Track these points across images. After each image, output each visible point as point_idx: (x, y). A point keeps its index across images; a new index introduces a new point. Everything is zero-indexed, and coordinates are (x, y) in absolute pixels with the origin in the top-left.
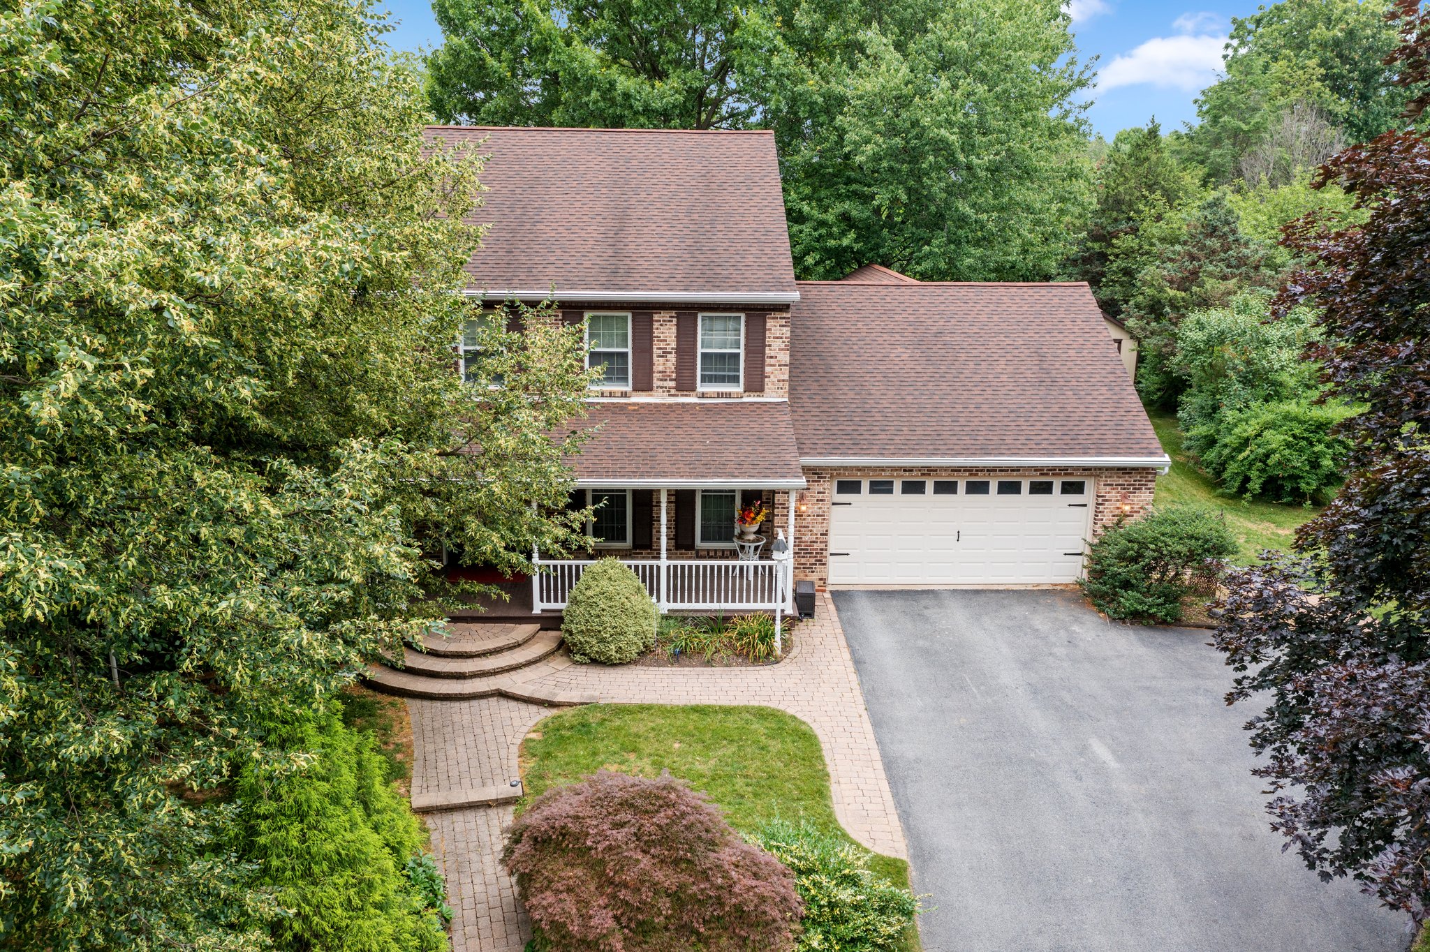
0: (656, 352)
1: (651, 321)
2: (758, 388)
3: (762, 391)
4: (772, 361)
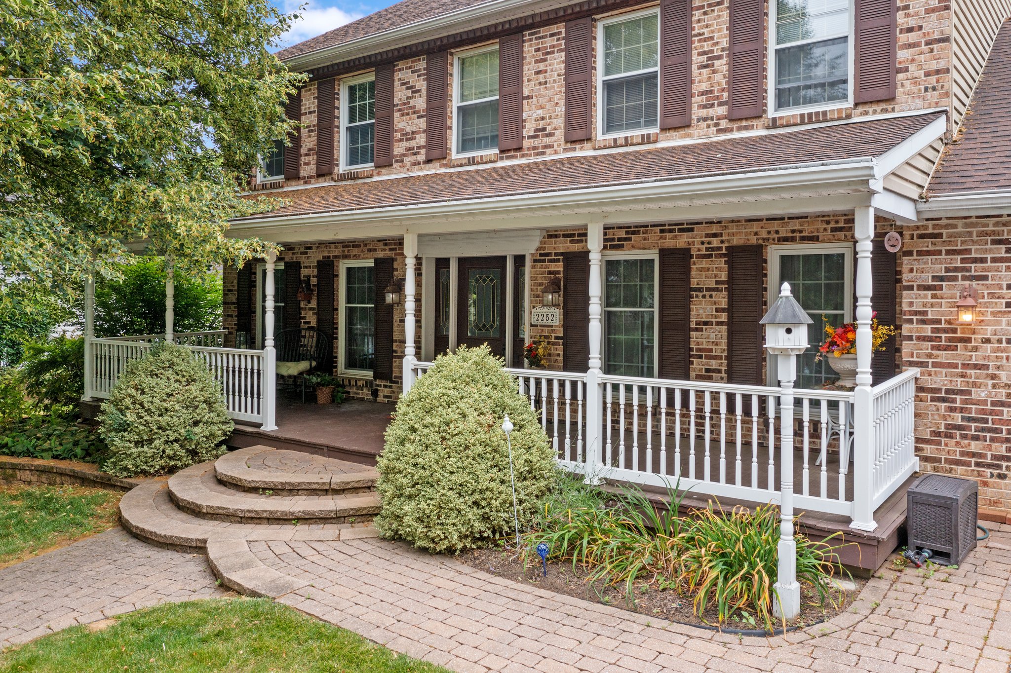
0: (697, 59)
1: (688, 12)
2: (881, 93)
3: (891, 99)
4: (912, 37)
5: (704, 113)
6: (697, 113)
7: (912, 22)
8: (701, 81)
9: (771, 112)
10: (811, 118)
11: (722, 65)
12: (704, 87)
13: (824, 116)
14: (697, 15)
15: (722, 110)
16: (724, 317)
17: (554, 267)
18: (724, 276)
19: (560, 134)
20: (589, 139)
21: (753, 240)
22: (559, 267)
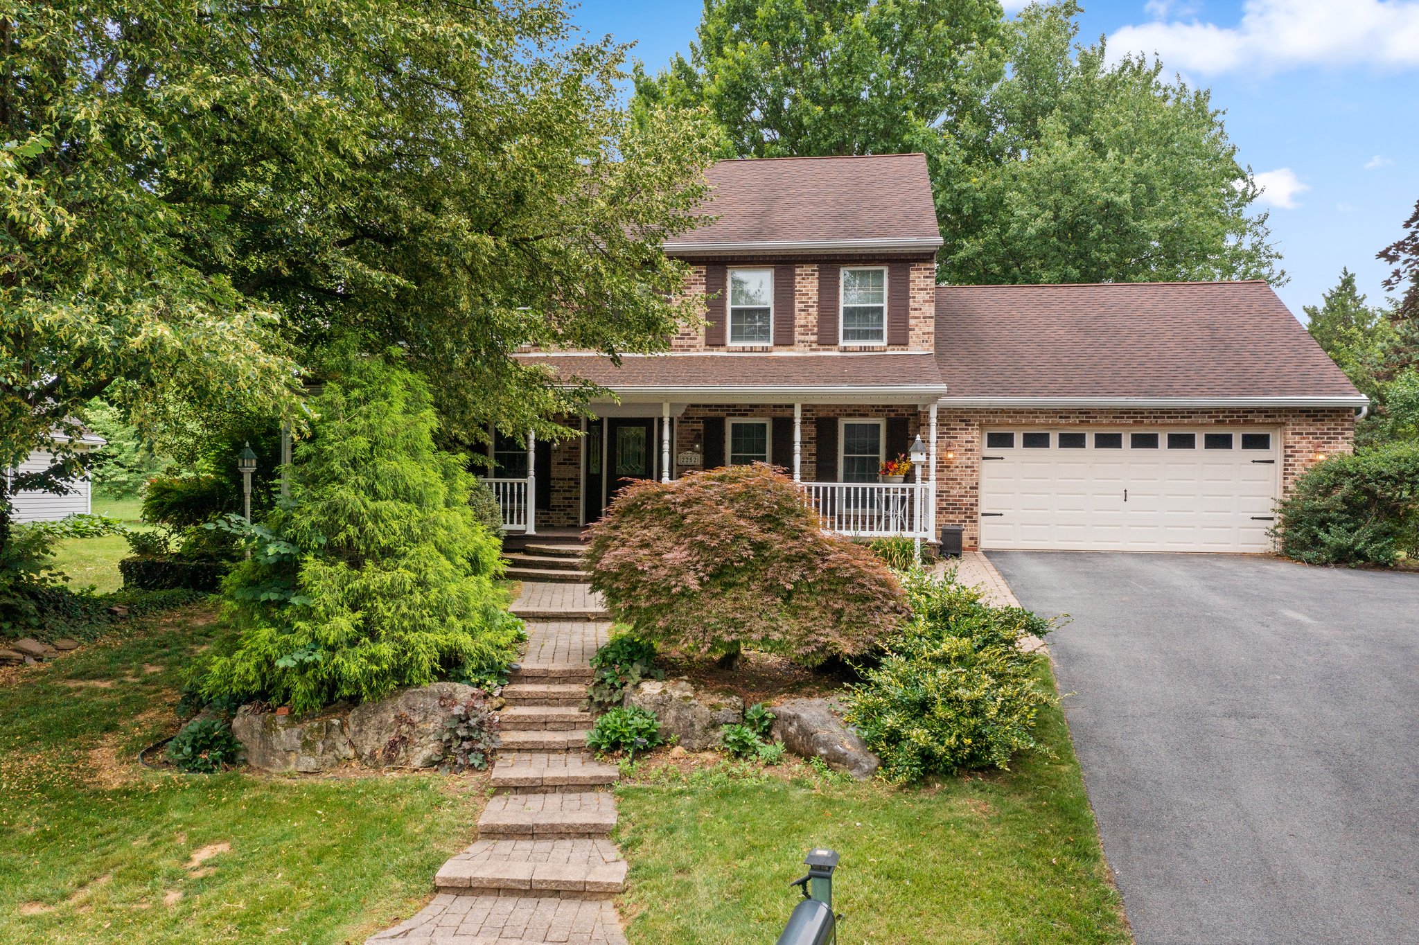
0: (798, 306)
1: (793, 276)
2: (902, 341)
3: (906, 344)
4: (917, 313)
5: (802, 338)
6: (797, 337)
7: (917, 306)
8: (800, 319)
9: (842, 343)
10: (865, 349)
11: (814, 311)
12: (803, 322)
13: (872, 349)
14: (798, 279)
15: (814, 338)
16: (814, 458)
17: (695, 426)
18: (814, 435)
19: (701, 339)
20: (724, 345)
21: (832, 414)
22: (701, 426)
